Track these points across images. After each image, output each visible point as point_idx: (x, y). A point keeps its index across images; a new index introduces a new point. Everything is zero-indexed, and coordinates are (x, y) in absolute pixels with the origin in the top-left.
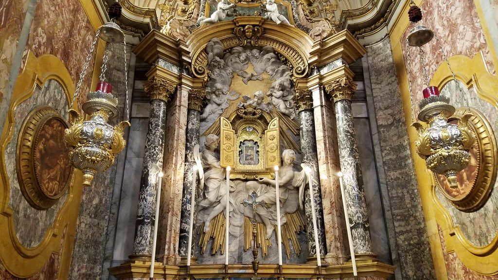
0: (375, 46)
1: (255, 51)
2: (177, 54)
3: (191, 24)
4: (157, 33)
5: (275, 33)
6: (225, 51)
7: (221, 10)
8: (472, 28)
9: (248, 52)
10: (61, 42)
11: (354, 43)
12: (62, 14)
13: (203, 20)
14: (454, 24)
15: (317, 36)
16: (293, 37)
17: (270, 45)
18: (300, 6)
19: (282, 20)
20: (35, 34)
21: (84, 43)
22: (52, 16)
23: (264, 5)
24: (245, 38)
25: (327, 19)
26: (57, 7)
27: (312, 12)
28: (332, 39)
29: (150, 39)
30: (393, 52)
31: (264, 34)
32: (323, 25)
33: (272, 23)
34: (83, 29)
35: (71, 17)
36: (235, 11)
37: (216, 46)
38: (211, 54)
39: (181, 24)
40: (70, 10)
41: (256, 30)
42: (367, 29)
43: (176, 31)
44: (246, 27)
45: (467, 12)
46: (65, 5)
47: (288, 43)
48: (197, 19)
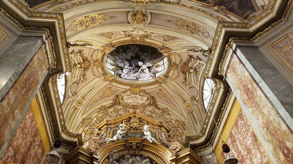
0: (207, 157)
1: (137, 157)
2: (90, 160)
3: (101, 141)
4: (80, 148)
5: (149, 147)
6: (120, 157)
7: (119, 134)
8: (259, 152)
9: (134, 158)
10: (21, 155)
11: (195, 155)
12: (27, 139)
13: (108, 140)
14: (249, 149)
15: (173, 150)
16: (160, 150)
17: (146, 154)
18: (163, 132)
19: (153, 140)
20: (7, 151)
21: (35, 154)
22: (20, 140)
23: (143, 132)
24: (132, 150)
25: (178, 141)
26: (24, 135)
27: (169, 136)
28: (182, 153)
29: (75, 152)
30: (218, 161)
31: (143, 147)
32: (176, 144)
33: (148, 142)
34: (37, 146)
35: (31, 140)
36: (127, 135)
37: (115, 154)
38: (111, 159)
39: (95, 142)
40: (31, 136)
41: (138, 145)
42: (201, 147)
43: (92, 146)
44: (133, 144)
45: (254, 142)
46: (29, 133)
47: (157, 153)
48: (105, 139)
